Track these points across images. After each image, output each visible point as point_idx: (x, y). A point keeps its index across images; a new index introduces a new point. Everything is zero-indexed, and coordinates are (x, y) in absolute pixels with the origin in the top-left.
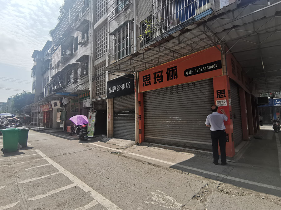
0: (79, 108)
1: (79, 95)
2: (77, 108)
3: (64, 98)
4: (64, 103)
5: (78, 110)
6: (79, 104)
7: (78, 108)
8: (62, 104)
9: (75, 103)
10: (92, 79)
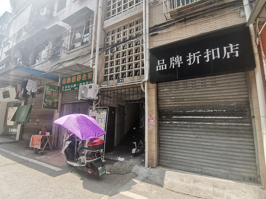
0: (60, 102)
1: (62, 79)
2: (56, 100)
3: (30, 81)
4: (30, 91)
5: (57, 106)
6: (60, 95)
7: (58, 102)
8: (26, 91)
9: (52, 92)
10: (100, 50)
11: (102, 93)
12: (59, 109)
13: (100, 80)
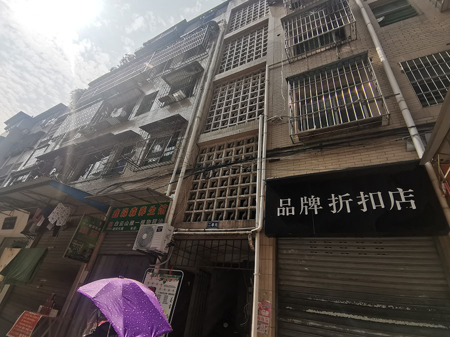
0: (96, 250)
1: (114, 209)
3: (60, 205)
4: (53, 222)
6: (102, 236)
7: (93, 250)
8: (46, 222)
9: (91, 229)
11: (176, 242)
12: (90, 264)
13: (178, 218)
